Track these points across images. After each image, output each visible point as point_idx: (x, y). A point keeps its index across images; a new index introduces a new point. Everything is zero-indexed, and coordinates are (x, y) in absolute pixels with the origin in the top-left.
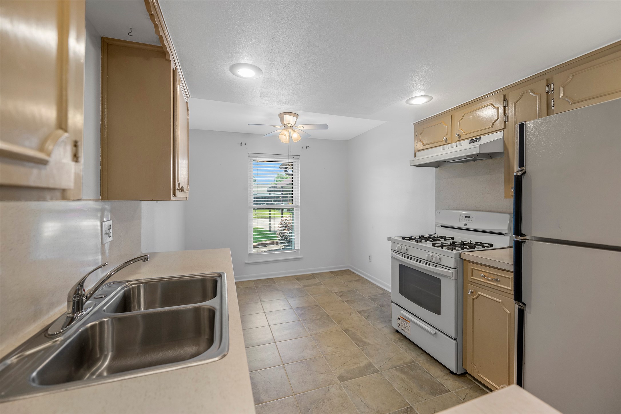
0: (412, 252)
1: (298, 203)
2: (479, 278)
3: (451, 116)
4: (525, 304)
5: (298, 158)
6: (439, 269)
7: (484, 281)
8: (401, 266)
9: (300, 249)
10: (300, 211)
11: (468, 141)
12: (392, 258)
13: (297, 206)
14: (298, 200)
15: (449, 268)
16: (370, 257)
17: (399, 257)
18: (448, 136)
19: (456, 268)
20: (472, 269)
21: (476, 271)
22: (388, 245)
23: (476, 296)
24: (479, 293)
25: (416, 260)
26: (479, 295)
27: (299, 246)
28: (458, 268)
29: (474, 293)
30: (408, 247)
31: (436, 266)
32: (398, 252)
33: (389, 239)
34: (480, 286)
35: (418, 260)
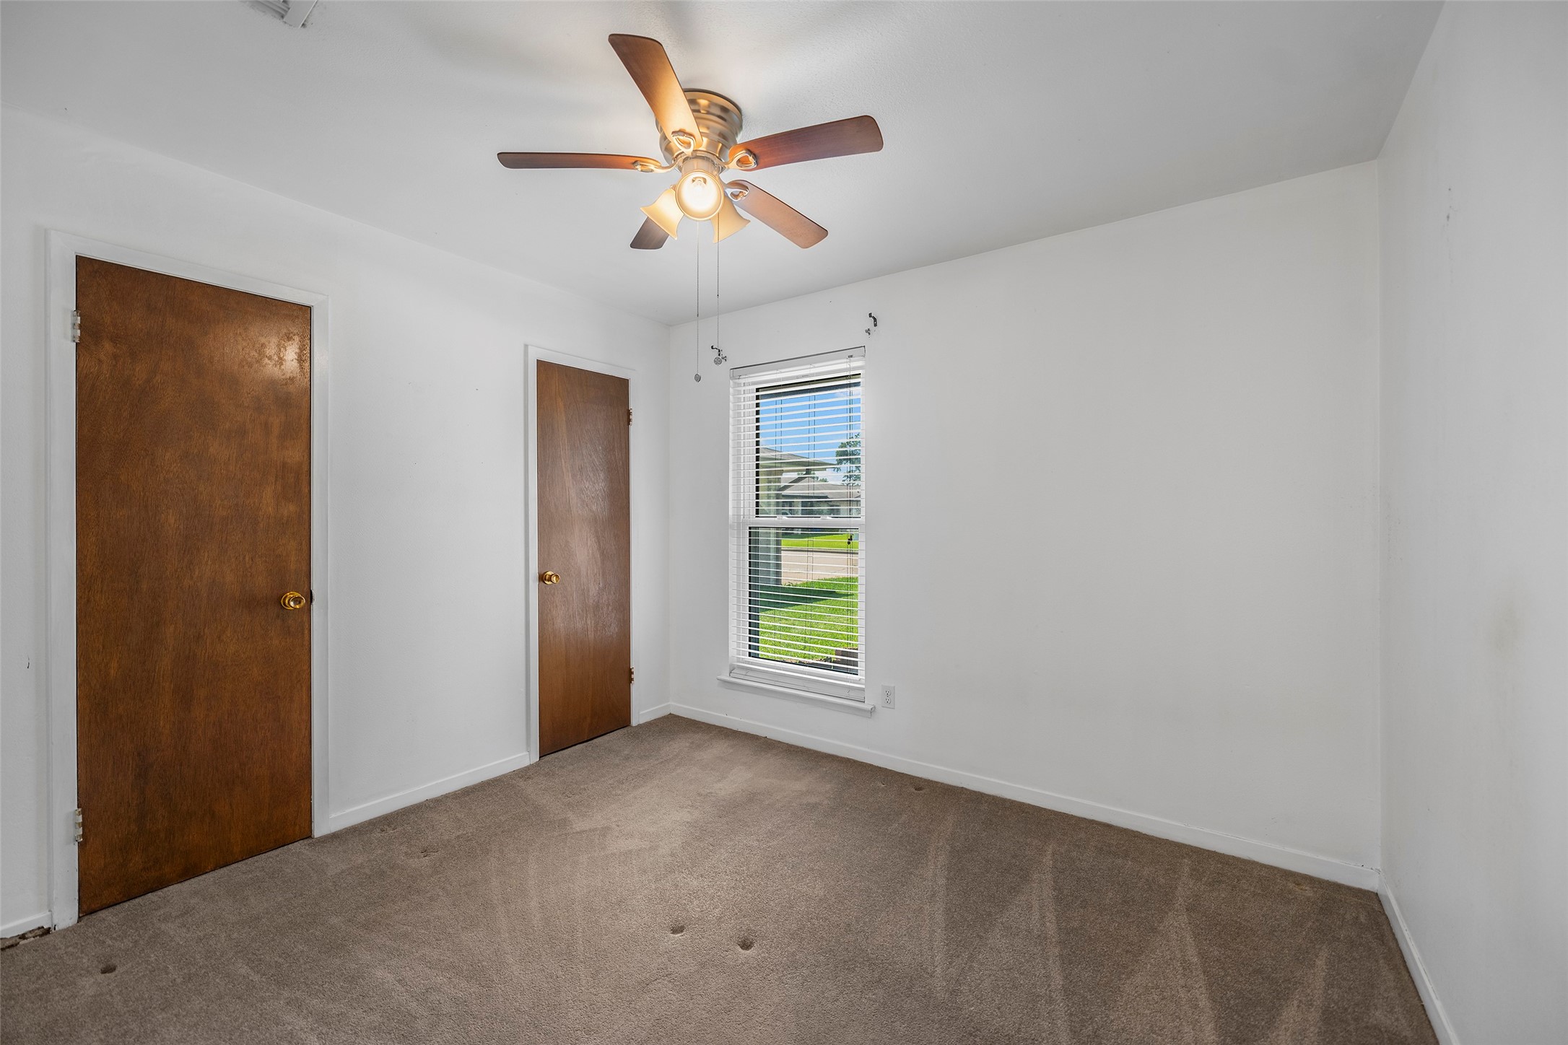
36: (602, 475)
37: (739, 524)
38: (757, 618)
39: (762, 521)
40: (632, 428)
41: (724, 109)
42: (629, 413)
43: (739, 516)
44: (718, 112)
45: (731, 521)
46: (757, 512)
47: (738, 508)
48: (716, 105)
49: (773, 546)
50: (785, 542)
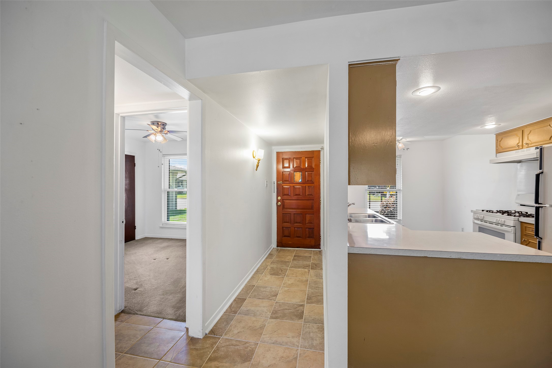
0: (486, 219)
1: (400, 187)
2: (530, 232)
3: (523, 131)
4: (541, 239)
5: (401, 157)
6: (504, 228)
7: (532, 233)
8: (479, 227)
9: (401, 219)
10: (402, 193)
11: (534, 148)
12: (474, 223)
13: (400, 190)
14: (400, 185)
15: (510, 226)
16: (462, 229)
17: (479, 222)
18: (520, 144)
19: (515, 227)
20: (526, 227)
21: (528, 228)
22: (471, 216)
23: (528, 243)
24: (530, 241)
25: (489, 223)
26: (530, 242)
27: (401, 218)
28: (516, 227)
29: (527, 241)
30: (484, 216)
31: (502, 226)
32: (478, 219)
33: (472, 211)
34: (530, 237)
35: (491, 223)
36: (128, 179)
37: (164, 190)
38: (169, 219)
39: (170, 190)
40: (136, 167)
41: (163, 124)
42: (135, 164)
43: (164, 189)
44: (162, 125)
45: (162, 190)
46: (169, 188)
47: (164, 187)
48: (162, 124)
49: (174, 197)
50: (178, 196)
